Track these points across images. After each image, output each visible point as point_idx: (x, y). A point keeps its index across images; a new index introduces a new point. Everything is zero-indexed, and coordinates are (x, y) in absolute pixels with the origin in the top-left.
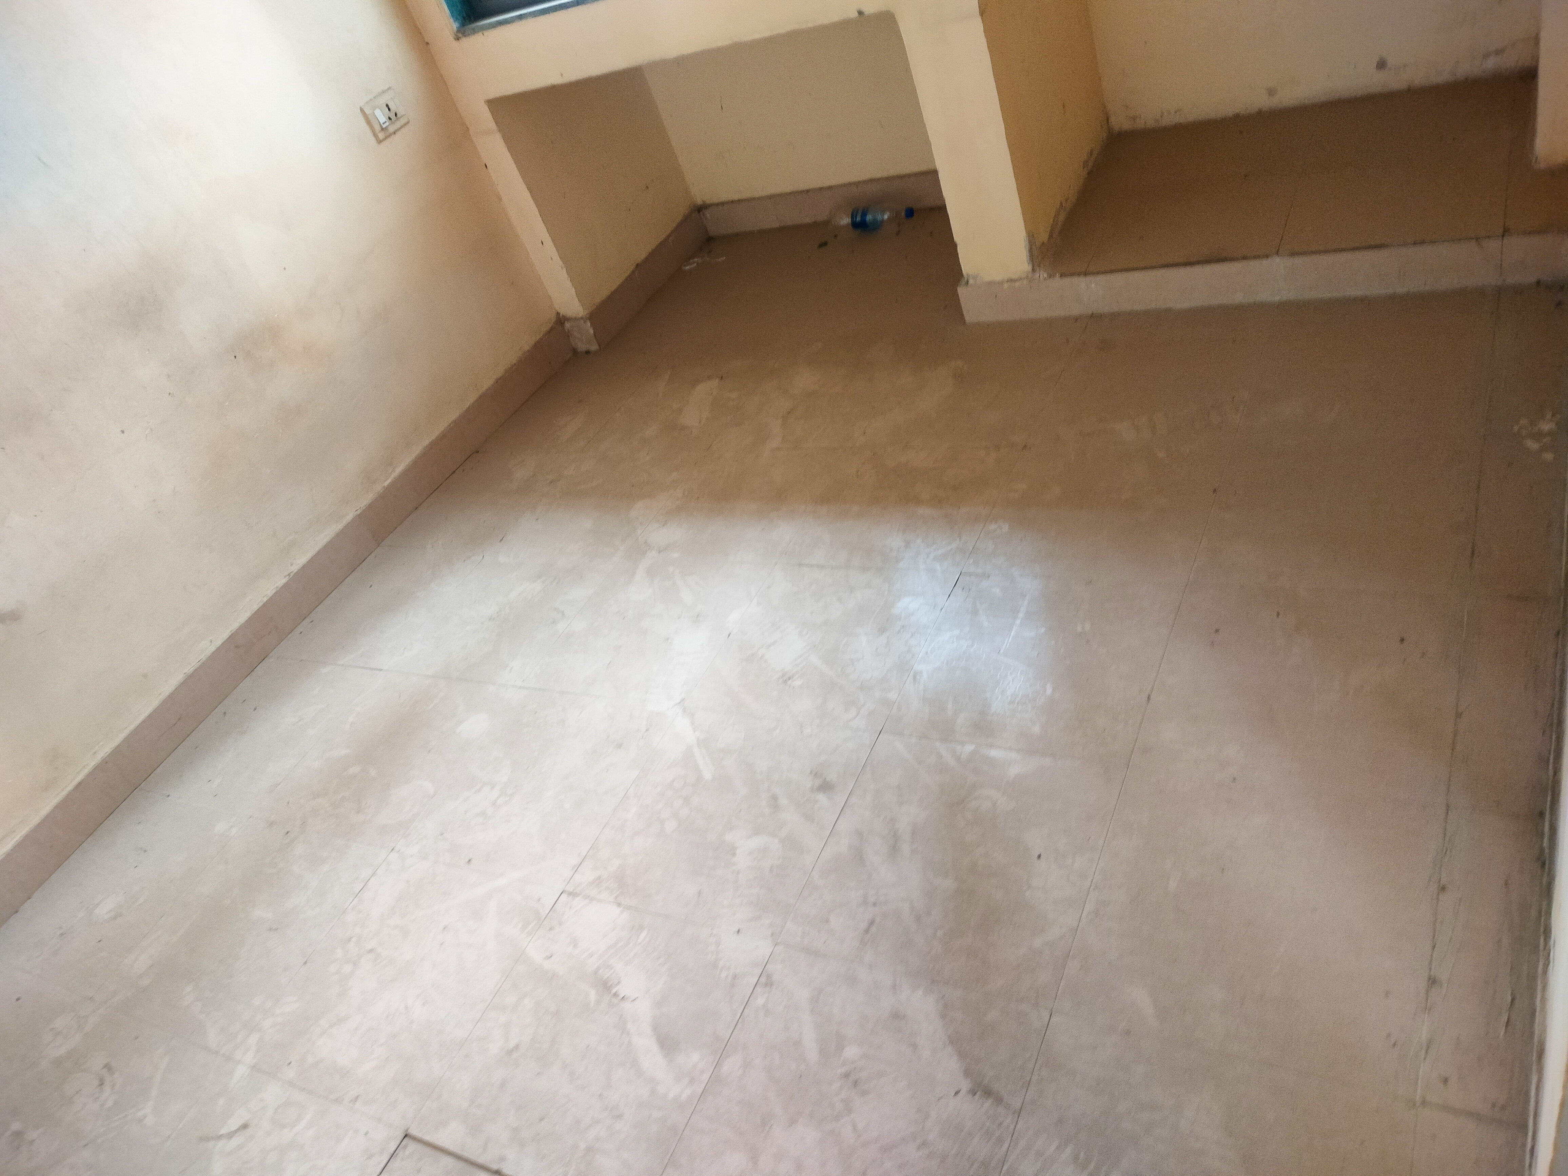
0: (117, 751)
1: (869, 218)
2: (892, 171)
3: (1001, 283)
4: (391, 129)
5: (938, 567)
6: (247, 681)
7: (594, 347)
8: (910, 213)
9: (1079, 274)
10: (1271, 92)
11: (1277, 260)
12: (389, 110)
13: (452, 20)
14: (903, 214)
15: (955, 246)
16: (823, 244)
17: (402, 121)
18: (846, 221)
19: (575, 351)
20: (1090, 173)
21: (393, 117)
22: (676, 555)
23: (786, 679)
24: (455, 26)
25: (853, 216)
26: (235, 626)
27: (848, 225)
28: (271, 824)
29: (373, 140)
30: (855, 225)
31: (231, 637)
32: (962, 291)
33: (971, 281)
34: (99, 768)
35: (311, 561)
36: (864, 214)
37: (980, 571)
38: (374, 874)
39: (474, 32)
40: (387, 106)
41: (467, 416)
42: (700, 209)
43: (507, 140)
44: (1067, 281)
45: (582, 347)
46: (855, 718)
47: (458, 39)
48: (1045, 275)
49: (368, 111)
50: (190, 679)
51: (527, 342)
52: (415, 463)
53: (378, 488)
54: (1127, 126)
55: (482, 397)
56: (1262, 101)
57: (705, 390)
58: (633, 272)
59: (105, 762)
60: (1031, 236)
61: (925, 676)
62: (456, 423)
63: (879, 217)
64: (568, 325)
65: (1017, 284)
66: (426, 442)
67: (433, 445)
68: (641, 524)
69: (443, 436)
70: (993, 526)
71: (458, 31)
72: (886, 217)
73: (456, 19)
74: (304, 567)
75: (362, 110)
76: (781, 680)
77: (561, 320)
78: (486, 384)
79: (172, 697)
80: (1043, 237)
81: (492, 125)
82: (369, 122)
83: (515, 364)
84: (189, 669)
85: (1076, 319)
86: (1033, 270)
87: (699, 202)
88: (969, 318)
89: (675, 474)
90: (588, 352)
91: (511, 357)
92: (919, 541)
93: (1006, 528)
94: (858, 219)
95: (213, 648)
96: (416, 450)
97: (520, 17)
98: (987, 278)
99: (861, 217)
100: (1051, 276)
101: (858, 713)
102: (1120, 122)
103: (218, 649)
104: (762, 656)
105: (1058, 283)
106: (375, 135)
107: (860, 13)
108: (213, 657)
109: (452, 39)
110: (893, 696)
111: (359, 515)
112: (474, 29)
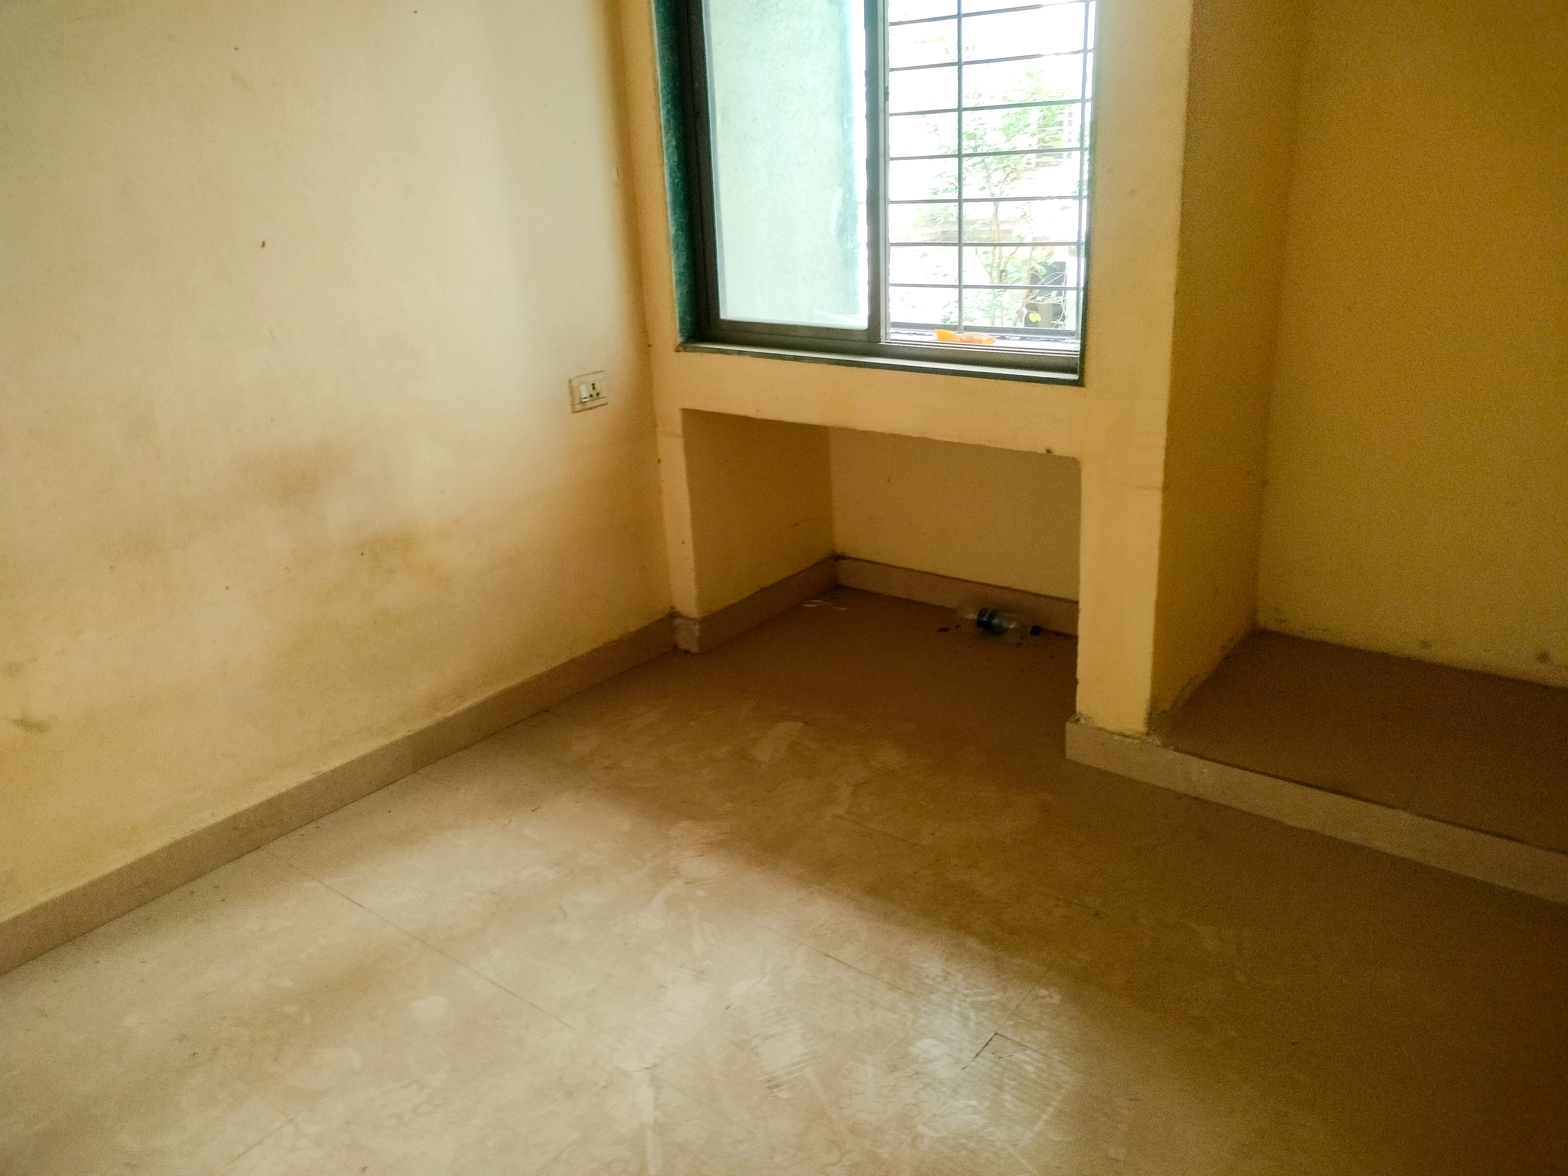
0: (70, 895)
1: (995, 621)
2: (1031, 587)
3: (1112, 733)
4: (589, 405)
5: (972, 1015)
6: (230, 867)
7: (695, 649)
8: (1036, 630)
9: (1194, 755)
10: (1425, 644)
11: (1403, 815)
12: (594, 388)
13: (678, 335)
14: (1029, 629)
15: (1075, 682)
16: (945, 630)
17: (602, 401)
18: (973, 616)
19: (675, 647)
20: (1226, 658)
21: (595, 396)
22: (701, 893)
23: (773, 1085)
24: (680, 340)
25: (981, 614)
26: (243, 806)
27: (972, 621)
28: (182, 1038)
29: (569, 409)
30: (979, 623)
31: (235, 817)
32: (1070, 726)
33: (1082, 721)
34: (44, 908)
35: (344, 767)
36: (992, 616)
37: (1017, 1039)
38: (260, 1142)
39: (695, 350)
40: (593, 384)
41: (553, 675)
42: (839, 558)
43: (688, 446)
44: (1179, 756)
45: (683, 645)
46: (833, 1165)
47: (678, 351)
48: (1159, 743)
49: (575, 384)
50: (177, 845)
51: (634, 625)
52: (484, 703)
53: (440, 716)
54: (1273, 626)
55: (572, 661)
56: (1412, 649)
57: (788, 729)
58: (756, 594)
59: (54, 903)
60: (1155, 700)
61: (926, 1140)
62: (539, 678)
63: (1005, 624)
64: (678, 621)
65: (1128, 740)
66: (502, 687)
67: (508, 692)
68: (678, 846)
69: (522, 686)
70: (1043, 992)
71: (680, 345)
72: (1012, 626)
73: (682, 335)
74: (334, 771)
75: (570, 381)
76: (766, 1085)
77: (673, 614)
78: (582, 650)
79: (148, 859)
80: (1166, 706)
81: (679, 430)
82: (572, 393)
83: (615, 641)
84: (179, 835)
85: (1179, 796)
86: (1148, 734)
87: (839, 551)
88: (1070, 754)
89: (729, 805)
90: (686, 652)
91: (615, 634)
92: (960, 977)
93: (1056, 999)
94: (985, 619)
95: (212, 821)
96: (491, 692)
97: (740, 353)
98: (1100, 724)
99: (988, 618)
100: (1165, 746)
101: (840, 1161)
102: (1266, 619)
103: (217, 825)
104: (756, 1047)
105: (1170, 755)
106: (573, 405)
107: (1049, 451)
108: (210, 831)
109: (672, 350)
110: (884, 1154)
111: (410, 737)
112: (695, 348)
